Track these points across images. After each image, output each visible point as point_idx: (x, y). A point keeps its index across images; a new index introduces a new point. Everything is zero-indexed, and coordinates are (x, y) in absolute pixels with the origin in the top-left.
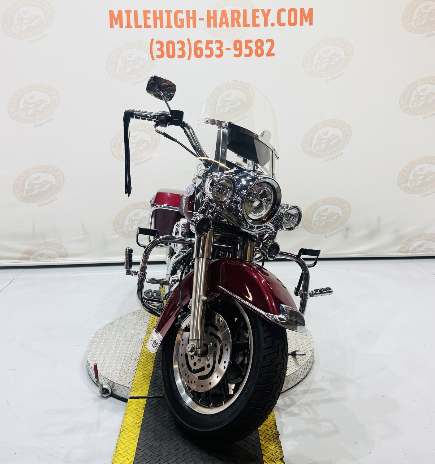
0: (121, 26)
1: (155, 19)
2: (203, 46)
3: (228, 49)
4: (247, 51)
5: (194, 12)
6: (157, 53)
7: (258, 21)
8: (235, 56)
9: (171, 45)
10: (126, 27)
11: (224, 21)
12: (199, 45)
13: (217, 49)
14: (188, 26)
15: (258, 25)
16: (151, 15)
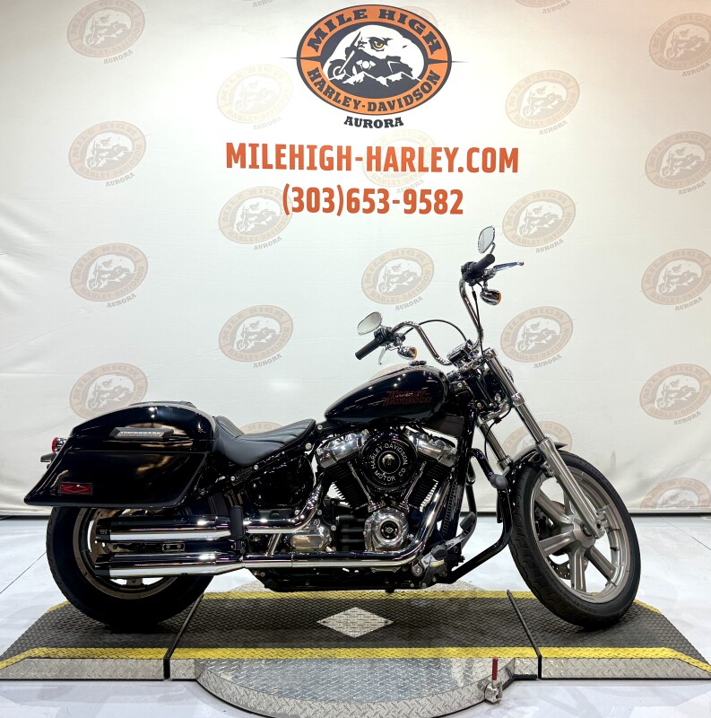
0: (243, 166)
1: (293, 156)
2: (360, 196)
3: (396, 202)
4: (423, 206)
5: (349, 149)
6: (293, 204)
7: (439, 164)
8: (407, 212)
9: (313, 194)
10: (250, 167)
11: (391, 162)
12: (354, 195)
13: (380, 202)
14: (340, 168)
15: (440, 170)
16: (286, 151)
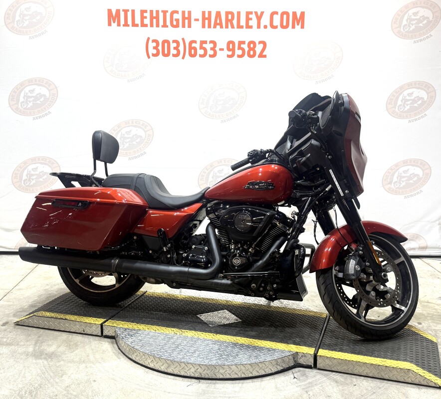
0: (119, 25)
1: (152, 18)
2: (197, 46)
3: (222, 50)
4: (240, 52)
5: (190, 13)
6: (152, 51)
7: (251, 23)
8: (229, 56)
10: (124, 25)
11: (218, 22)
12: (194, 45)
13: (211, 50)
14: (184, 26)
15: (251, 27)
16: (147, 15)
